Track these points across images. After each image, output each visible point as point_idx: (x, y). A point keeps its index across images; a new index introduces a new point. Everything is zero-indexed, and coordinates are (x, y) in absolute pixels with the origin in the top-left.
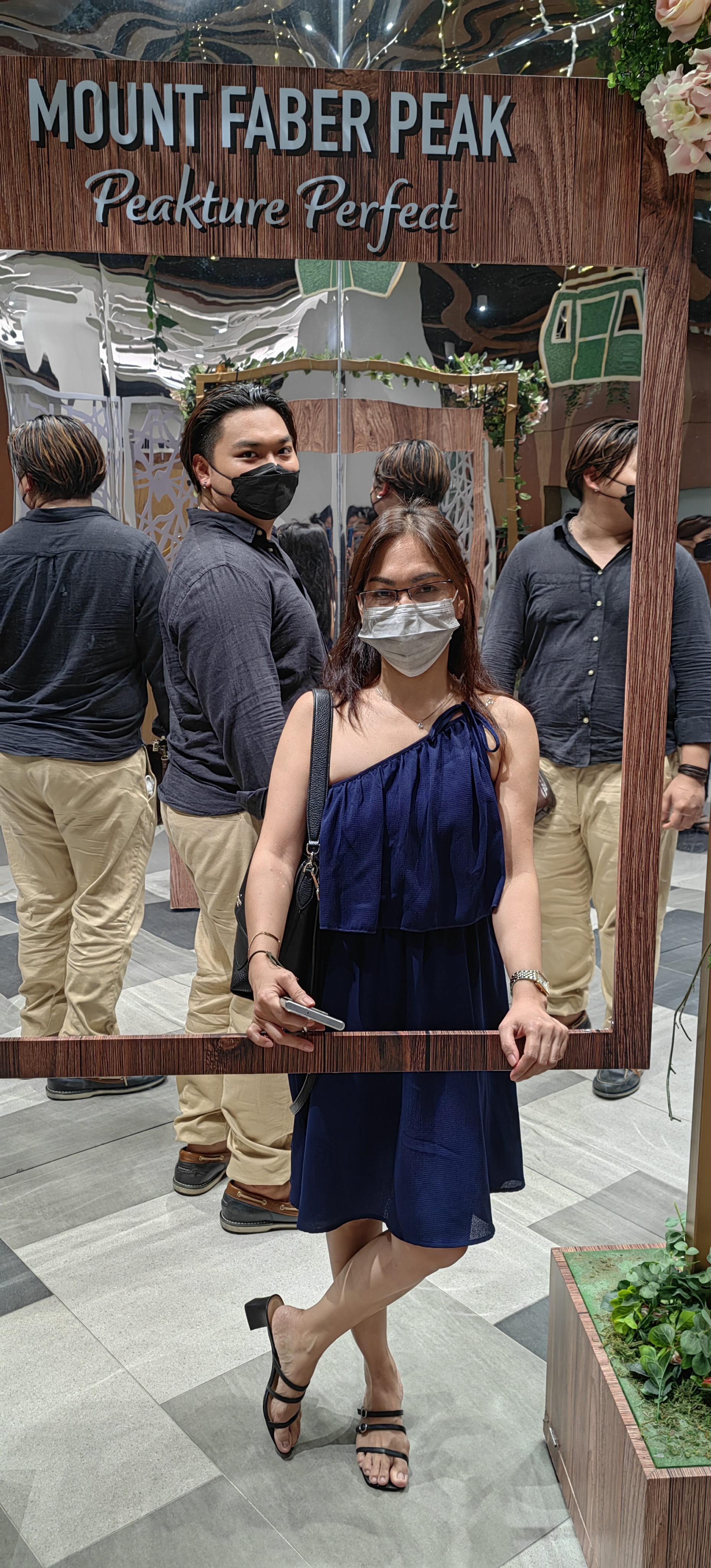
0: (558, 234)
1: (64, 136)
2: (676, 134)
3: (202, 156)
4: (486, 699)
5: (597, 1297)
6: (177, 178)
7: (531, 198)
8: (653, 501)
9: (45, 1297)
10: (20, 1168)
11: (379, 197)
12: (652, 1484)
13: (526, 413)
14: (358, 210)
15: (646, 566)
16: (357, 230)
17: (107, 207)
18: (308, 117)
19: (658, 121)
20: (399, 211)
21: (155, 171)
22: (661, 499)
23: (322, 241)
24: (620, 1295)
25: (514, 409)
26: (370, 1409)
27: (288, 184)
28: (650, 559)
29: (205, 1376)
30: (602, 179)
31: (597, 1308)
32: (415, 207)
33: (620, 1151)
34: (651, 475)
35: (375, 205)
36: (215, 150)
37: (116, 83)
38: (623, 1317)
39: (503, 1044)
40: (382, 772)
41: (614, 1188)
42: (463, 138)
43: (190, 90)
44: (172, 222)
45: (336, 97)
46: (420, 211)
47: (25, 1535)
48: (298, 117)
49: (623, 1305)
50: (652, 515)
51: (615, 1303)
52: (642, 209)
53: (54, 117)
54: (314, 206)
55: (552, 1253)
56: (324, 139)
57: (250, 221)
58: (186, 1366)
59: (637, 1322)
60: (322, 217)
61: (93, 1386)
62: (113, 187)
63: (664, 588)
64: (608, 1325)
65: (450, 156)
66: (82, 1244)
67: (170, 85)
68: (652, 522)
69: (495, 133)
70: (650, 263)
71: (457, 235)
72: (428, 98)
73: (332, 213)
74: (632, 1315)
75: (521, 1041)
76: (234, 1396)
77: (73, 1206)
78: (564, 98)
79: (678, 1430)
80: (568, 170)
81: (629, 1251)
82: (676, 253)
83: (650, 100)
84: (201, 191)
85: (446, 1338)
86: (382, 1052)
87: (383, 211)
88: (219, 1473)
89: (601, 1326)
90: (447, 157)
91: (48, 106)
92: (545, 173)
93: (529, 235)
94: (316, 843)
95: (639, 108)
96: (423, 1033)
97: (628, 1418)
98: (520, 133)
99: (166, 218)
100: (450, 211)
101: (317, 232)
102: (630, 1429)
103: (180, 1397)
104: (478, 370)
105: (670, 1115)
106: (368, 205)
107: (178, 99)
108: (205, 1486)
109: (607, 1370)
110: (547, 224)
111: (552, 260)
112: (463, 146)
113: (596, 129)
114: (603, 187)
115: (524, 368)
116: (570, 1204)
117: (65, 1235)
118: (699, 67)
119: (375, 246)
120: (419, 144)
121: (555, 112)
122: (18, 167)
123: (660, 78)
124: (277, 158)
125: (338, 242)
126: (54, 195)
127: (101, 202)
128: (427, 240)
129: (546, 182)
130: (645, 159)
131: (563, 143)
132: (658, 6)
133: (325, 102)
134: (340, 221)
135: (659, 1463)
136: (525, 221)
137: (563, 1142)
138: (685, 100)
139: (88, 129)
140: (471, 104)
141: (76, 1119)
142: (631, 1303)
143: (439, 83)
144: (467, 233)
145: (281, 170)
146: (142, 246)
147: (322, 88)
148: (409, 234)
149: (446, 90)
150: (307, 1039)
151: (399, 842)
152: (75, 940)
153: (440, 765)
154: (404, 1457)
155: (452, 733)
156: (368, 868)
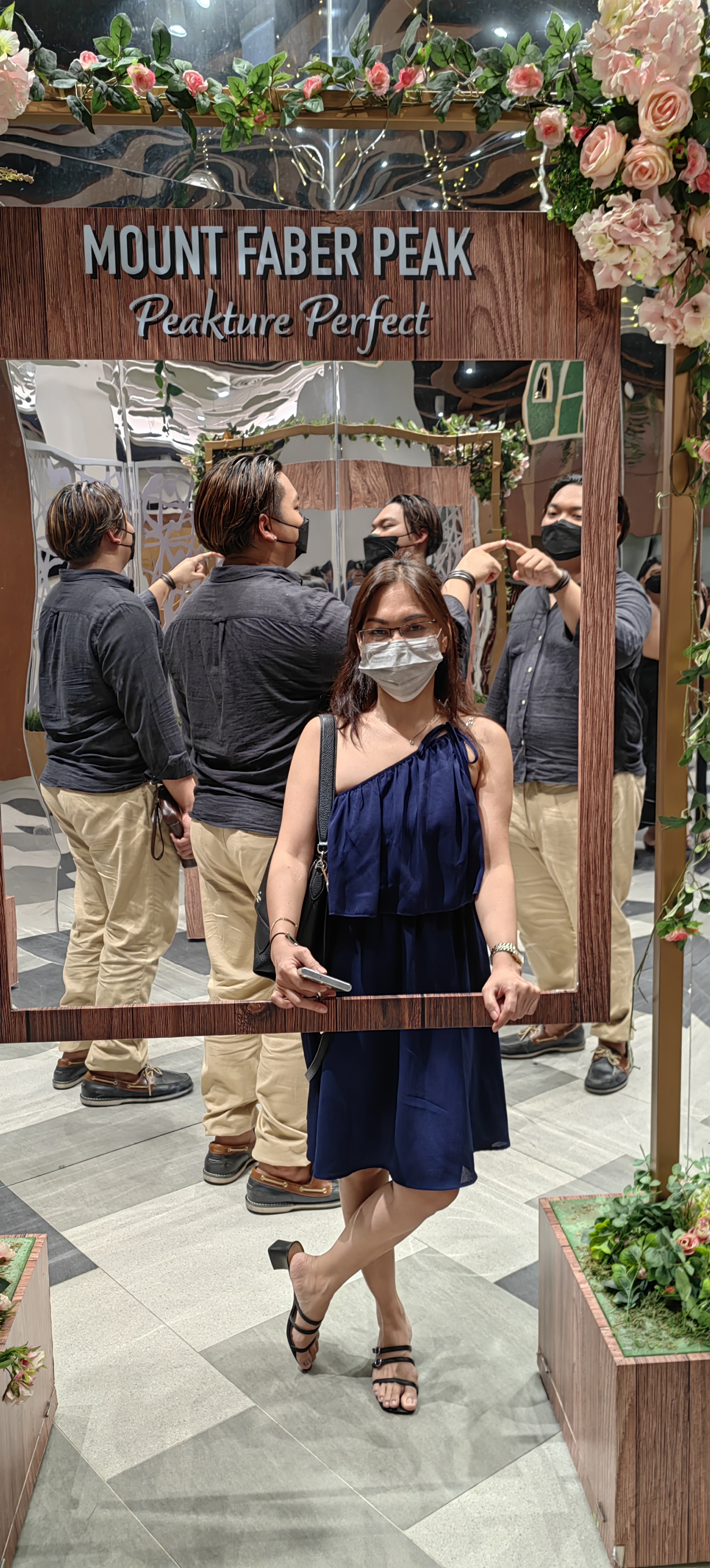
0: (511, 335)
1: (112, 270)
2: (601, 259)
3: (223, 282)
4: (468, 721)
5: (578, 1233)
6: (203, 300)
7: (488, 308)
9: (91, 1269)
10: (62, 1164)
11: (366, 310)
12: (621, 1369)
13: (510, 470)
14: (349, 322)
16: (349, 337)
17: (147, 325)
18: (307, 249)
19: (587, 248)
20: (382, 320)
21: (185, 295)
23: (320, 346)
24: (596, 1228)
25: (498, 466)
26: (383, 1346)
27: (292, 302)
29: (238, 1330)
30: (546, 291)
31: (577, 1241)
32: (395, 318)
33: (609, 1138)
35: (363, 316)
36: (233, 276)
37: (153, 227)
38: (599, 1246)
40: (379, 782)
42: (432, 262)
43: (212, 231)
44: (199, 334)
45: (329, 232)
46: (399, 320)
47: (86, 1456)
48: (299, 249)
49: (599, 1236)
51: (591, 1235)
52: (579, 313)
53: (104, 254)
54: (313, 319)
56: (321, 266)
57: (262, 332)
58: (220, 1321)
59: (611, 1248)
60: (320, 327)
61: (138, 1339)
62: (152, 308)
64: (587, 1253)
65: (423, 276)
66: (122, 1226)
67: (197, 227)
69: (458, 257)
70: (587, 356)
71: (430, 339)
72: (403, 232)
73: (328, 324)
74: (606, 1243)
76: (264, 1344)
77: (111, 1196)
78: (513, 228)
79: (644, 1329)
80: (518, 284)
82: (608, 349)
83: (578, 232)
84: (222, 310)
85: (452, 1294)
86: (385, 1014)
87: (369, 321)
88: (253, 1404)
89: (581, 1254)
90: (420, 277)
91: (99, 246)
92: (500, 287)
93: (488, 337)
94: (326, 844)
95: (572, 237)
96: (419, 996)
97: (602, 1322)
98: (478, 257)
99: (195, 331)
100: (424, 320)
101: (316, 339)
102: (604, 1330)
103: (217, 1345)
104: (464, 431)
106: (357, 316)
107: (203, 237)
108: (241, 1414)
109: (585, 1287)
110: (502, 328)
111: (507, 356)
112: (432, 269)
113: (540, 252)
114: (547, 297)
115: (507, 427)
116: (563, 1184)
117: (106, 1219)
118: (614, 209)
119: (363, 348)
120: (397, 268)
121: (506, 239)
122: (76, 295)
123: (586, 215)
124: (283, 282)
125: (333, 347)
126: (105, 316)
127: (142, 320)
128: (406, 344)
129: (501, 295)
130: (580, 274)
131: (513, 263)
132: (581, 162)
133: (321, 236)
134: (334, 330)
135: (627, 1354)
136: (485, 326)
137: (556, 1132)
138: (605, 234)
139: (131, 263)
140: (438, 235)
141: (110, 1123)
142: (607, 1234)
143: (413, 219)
144: (438, 337)
145: (286, 291)
146: (176, 354)
147: (318, 226)
148: (391, 339)
149: (418, 225)
150: (322, 1002)
151: (394, 840)
152: (102, 958)
153: (428, 775)
154: (413, 1385)
155: (438, 749)
156: (368, 863)
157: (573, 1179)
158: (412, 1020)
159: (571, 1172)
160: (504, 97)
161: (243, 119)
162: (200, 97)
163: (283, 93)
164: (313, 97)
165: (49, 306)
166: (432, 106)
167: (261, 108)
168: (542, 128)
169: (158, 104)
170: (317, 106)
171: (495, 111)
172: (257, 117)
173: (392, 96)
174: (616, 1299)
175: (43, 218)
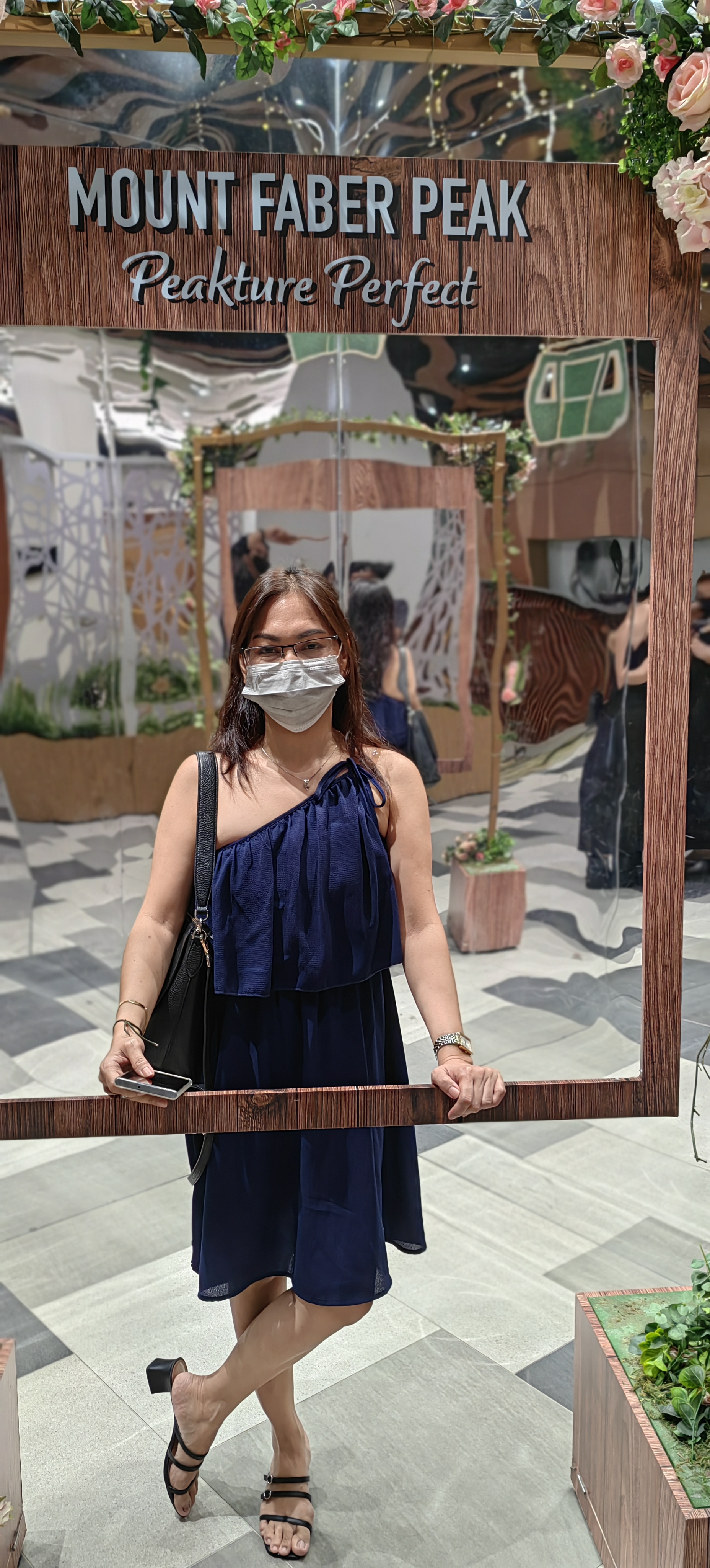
0: (573, 308)
1: (102, 221)
2: (687, 216)
3: (235, 238)
5: (625, 1341)
6: (210, 259)
7: (546, 275)
9: (65, 1356)
10: (33, 1226)
11: (403, 275)
12: (690, 1523)
13: (515, 471)
14: (383, 288)
15: (664, 622)
16: (382, 306)
17: (143, 287)
18: (334, 201)
19: (670, 204)
20: (422, 288)
21: (189, 253)
22: (676, 558)
23: (349, 316)
24: (648, 1338)
25: (502, 468)
26: (276, 1476)
27: (316, 264)
28: (667, 615)
30: (614, 256)
32: (437, 285)
33: (630, 1197)
34: (666, 535)
35: (399, 282)
36: (246, 232)
37: (152, 171)
38: (653, 1360)
40: (270, 834)
41: (627, 1235)
42: (481, 220)
43: (222, 177)
44: (205, 300)
45: (361, 182)
46: (441, 288)
48: (324, 202)
49: (651, 1347)
50: (668, 573)
51: (643, 1346)
52: (652, 284)
53: (93, 203)
54: (341, 284)
55: (577, 1298)
56: (350, 221)
57: (280, 298)
59: (666, 1365)
60: (348, 294)
61: (118, 1445)
62: (149, 269)
64: (637, 1368)
65: (470, 236)
66: (100, 1302)
67: (203, 173)
68: (668, 580)
69: (511, 215)
70: (660, 334)
71: (477, 311)
72: (448, 183)
73: (358, 291)
74: (661, 1357)
78: (576, 182)
80: (581, 248)
81: (653, 1295)
83: (661, 183)
84: (233, 271)
85: (469, 1389)
87: (406, 288)
88: (250, 1528)
89: (631, 1369)
90: (467, 238)
91: (87, 193)
92: (560, 251)
93: (545, 310)
95: (650, 191)
97: (663, 1460)
98: (535, 215)
99: (200, 296)
100: (471, 288)
101: (343, 308)
102: (666, 1471)
104: (467, 430)
105: (696, 1156)
106: (392, 283)
107: (211, 185)
108: (236, 1541)
109: (639, 1412)
110: (562, 299)
111: (567, 332)
112: (481, 227)
113: (608, 210)
114: (615, 264)
115: (513, 427)
116: (583, 1252)
117: (83, 1292)
118: (709, 154)
119: (399, 321)
120: (440, 225)
121: (568, 195)
122: (58, 250)
123: (671, 163)
124: (305, 239)
125: (364, 319)
126: (92, 276)
127: (138, 280)
128: (449, 316)
129: (561, 260)
130: (654, 238)
131: (576, 223)
132: (669, 97)
133: (350, 186)
134: (366, 298)
135: (696, 1503)
136: (542, 296)
137: (573, 1190)
138: (697, 184)
139: (125, 213)
140: (489, 188)
142: (660, 1345)
143: (458, 168)
144: (487, 308)
145: (309, 250)
146: (177, 323)
147: (348, 174)
148: (432, 309)
149: (465, 175)
151: (290, 903)
153: (327, 824)
154: (307, 1525)
155: (338, 791)
156: (259, 931)
157: (594, 1246)
159: (592, 1237)
160: (572, 24)
161: (263, 43)
162: (211, 15)
163: (309, 14)
164: (346, 18)
165: (26, 264)
166: (486, 34)
167: (283, 29)
168: (616, 63)
169: (160, 21)
170: (351, 29)
171: (561, 41)
172: (279, 41)
173: (439, 20)
175: (20, 159)
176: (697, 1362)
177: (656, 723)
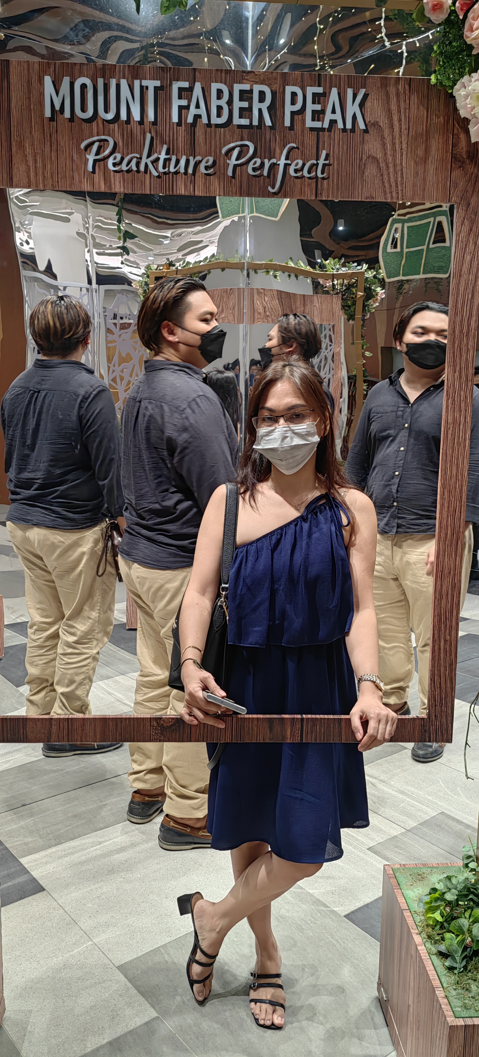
0: (396, 180)
1: (67, 114)
2: (476, 115)
3: (159, 128)
4: (342, 491)
5: (415, 899)
6: (142, 142)
7: (378, 157)
8: (458, 360)
9: (40, 891)
10: (23, 803)
11: (277, 156)
12: (452, 1028)
13: (370, 299)
14: (262, 164)
15: (453, 403)
16: (262, 177)
17: (95, 161)
18: (230, 103)
19: (465, 107)
20: (290, 165)
21: (127, 138)
22: (464, 358)
23: (238, 184)
24: (431, 898)
25: (362, 296)
26: (259, 972)
27: (216, 146)
28: (456, 399)
29: (147, 948)
30: (426, 144)
31: (415, 906)
32: (300, 162)
33: (430, 798)
34: (457, 342)
35: (274, 161)
36: (168, 123)
37: (102, 79)
38: (433, 913)
39: (353, 725)
40: (270, 540)
41: (425, 823)
42: (333, 117)
43: (151, 84)
44: (138, 171)
45: (249, 89)
46: (304, 165)
47: (25, 1055)
48: (223, 103)
49: (433, 904)
50: (458, 369)
51: (427, 903)
52: (453, 164)
53: (61, 101)
54: (233, 161)
55: (384, 868)
56: (241, 117)
57: (190, 171)
58: (134, 941)
59: (442, 917)
60: (238, 168)
61: (71, 953)
62: (100, 148)
63: (465, 418)
64: (423, 918)
65: (325, 128)
66: (65, 856)
67: (139, 81)
68: (457, 374)
69: (355, 114)
70: (458, 201)
71: (328, 182)
72: (310, 90)
73: (245, 166)
74: (439, 912)
75: (365, 723)
76: (167, 962)
77: (59, 830)
78: (401, 91)
79: (470, 992)
80: (403, 138)
81: (436, 868)
82: (475, 195)
83: (459, 92)
84: (158, 151)
85: (312, 925)
86: (271, 729)
87: (279, 165)
88: (156, 1015)
89: (418, 919)
90: (322, 129)
91: (57, 94)
92: (388, 140)
93: (376, 182)
94: (227, 586)
95: (452, 97)
96: (299, 716)
97: (436, 983)
99: (135, 168)
100: (324, 165)
101: (234, 178)
102: (438, 990)
103: (131, 962)
104: (338, 269)
105: (466, 775)
106: (269, 160)
107: (143, 89)
108: (146, 1024)
109: (421, 948)
110: (389, 174)
111: (392, 198)
112: (333, 122)
113: (423, 111)
114: (427, 149)
115: (369, 268)
116: (396, 834)
117: (54, 849)
119: (273, 188)
120: (304, 120)
121: (395, 99)
122: (37, 135)
123: (466, 78)
124: (209, 129)
125: (249, 187)
126: (60, 153)
127: (91, 157)
128: (308, 185)
129: (389, 146)
130: (455, 131)
131: (400, 120)
132: (465, 30)
133: (242, 92)
134: (250, 171)
135: (457, 1014)
136: (374, 172)
137: (391, 791)
139: (83, 109)
140: (339, 94)
141: (62, 770)
142: (439, 903)
143: (318, 80)
144: (335, 180)
145: (211, 137)
146: (118, 187)
147: (240, 83)
148: (296, 180)
149: (322, 85)
150: (221, 719)
151: (281, 586)
152: (60, 650)
153: (310, 535)
154: (282, 1006)
155: (319, 514)
156: (260, 604)
157: (403, 831)
158: (292, 735)
159: (402, 824)
165: (14, 143)
168: (430, 5)
174: (447, 963)
175: (11, 69)
176: (463, 916)
177: (446, 473)
